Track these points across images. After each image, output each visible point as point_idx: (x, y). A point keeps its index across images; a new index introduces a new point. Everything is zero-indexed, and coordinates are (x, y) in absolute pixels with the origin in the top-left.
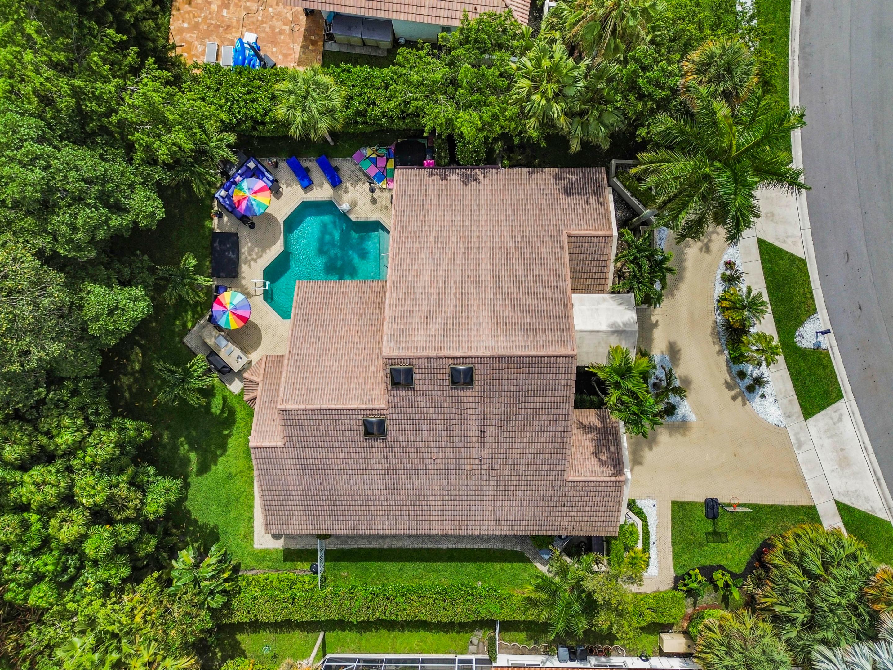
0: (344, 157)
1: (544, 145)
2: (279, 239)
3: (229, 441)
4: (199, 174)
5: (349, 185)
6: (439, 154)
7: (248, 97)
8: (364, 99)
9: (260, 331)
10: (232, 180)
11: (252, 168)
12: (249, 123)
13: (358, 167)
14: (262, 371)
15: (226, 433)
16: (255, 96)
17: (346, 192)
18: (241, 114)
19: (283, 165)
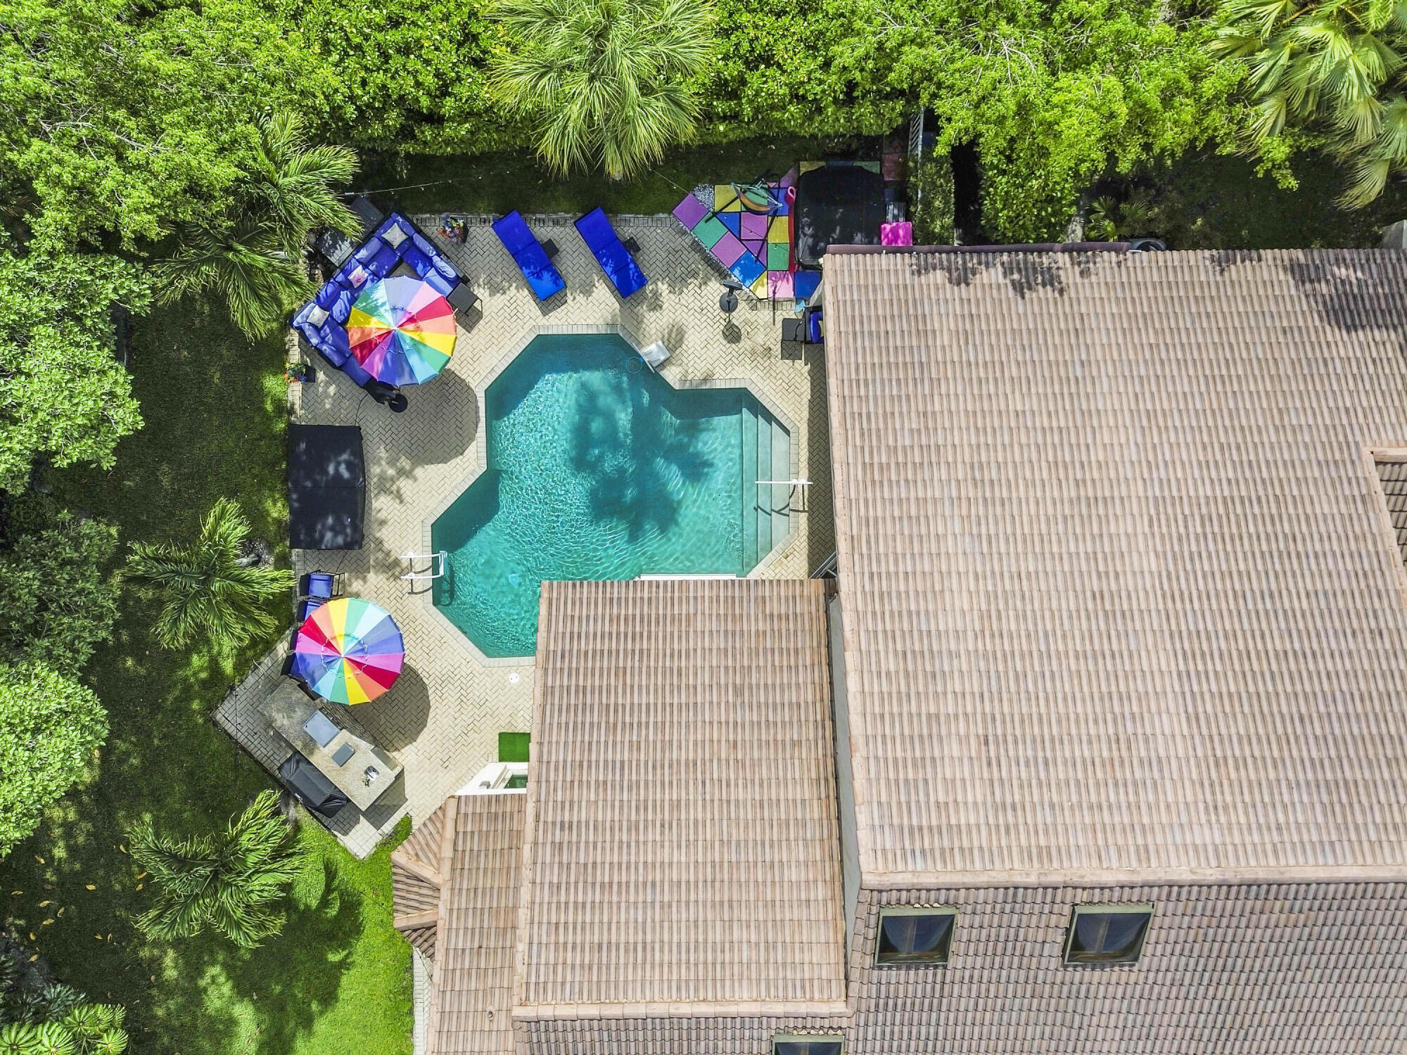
0: (650, 212)
1: (1293, 183)
2: (472, 439)
3: (344, 980)
4: (249, 270)
5: (663, 287)
6: (927, 204)
7: (393, 36)
8: (737, 45)
9: (424, 687)
10: (340, 278)
11: (396, 244)
12: (393, 118)
13: (688, 240)
14: (447, 852)
15: (334, 957)
16: (414, 34)
17: (656, 306)
18: (371, 88)
19: (484, 235)
